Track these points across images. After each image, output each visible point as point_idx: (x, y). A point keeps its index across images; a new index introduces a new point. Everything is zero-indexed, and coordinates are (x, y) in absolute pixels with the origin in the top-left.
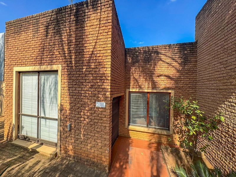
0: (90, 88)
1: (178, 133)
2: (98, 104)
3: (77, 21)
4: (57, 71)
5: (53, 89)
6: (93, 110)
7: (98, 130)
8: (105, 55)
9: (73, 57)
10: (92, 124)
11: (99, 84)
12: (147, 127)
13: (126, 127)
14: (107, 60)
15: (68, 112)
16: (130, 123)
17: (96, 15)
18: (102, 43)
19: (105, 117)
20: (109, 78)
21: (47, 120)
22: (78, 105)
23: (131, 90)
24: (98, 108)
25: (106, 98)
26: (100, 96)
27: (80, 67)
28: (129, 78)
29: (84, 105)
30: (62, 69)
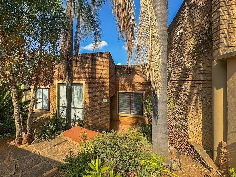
0: (100, 93)
1: (147, 116)
2: (104, 100)
3: (92, 62)
4: (82, 84)
5: (79, 93)
6: (101, 103)
7: (104, 112)
8: (106, 78)
9: (91, 78)
10: (101, 110)
11: (104, 91)
12: (130, 114)
13: (117, 114)
14: (108, 81)
15: (88, 104)
16: (119, 112)
17: (102, 60)
18: (105, 73)
19: (107, 106)
20: (109, 89)
21: (76, 109)
22: (94, 101)
23: (119, 91)
24: (104, 102)
25: (107, 98)
26: (104, 96)
27: (94, 83)
28: (118, 84)
29: (96, 101)
30: (85, 84)
